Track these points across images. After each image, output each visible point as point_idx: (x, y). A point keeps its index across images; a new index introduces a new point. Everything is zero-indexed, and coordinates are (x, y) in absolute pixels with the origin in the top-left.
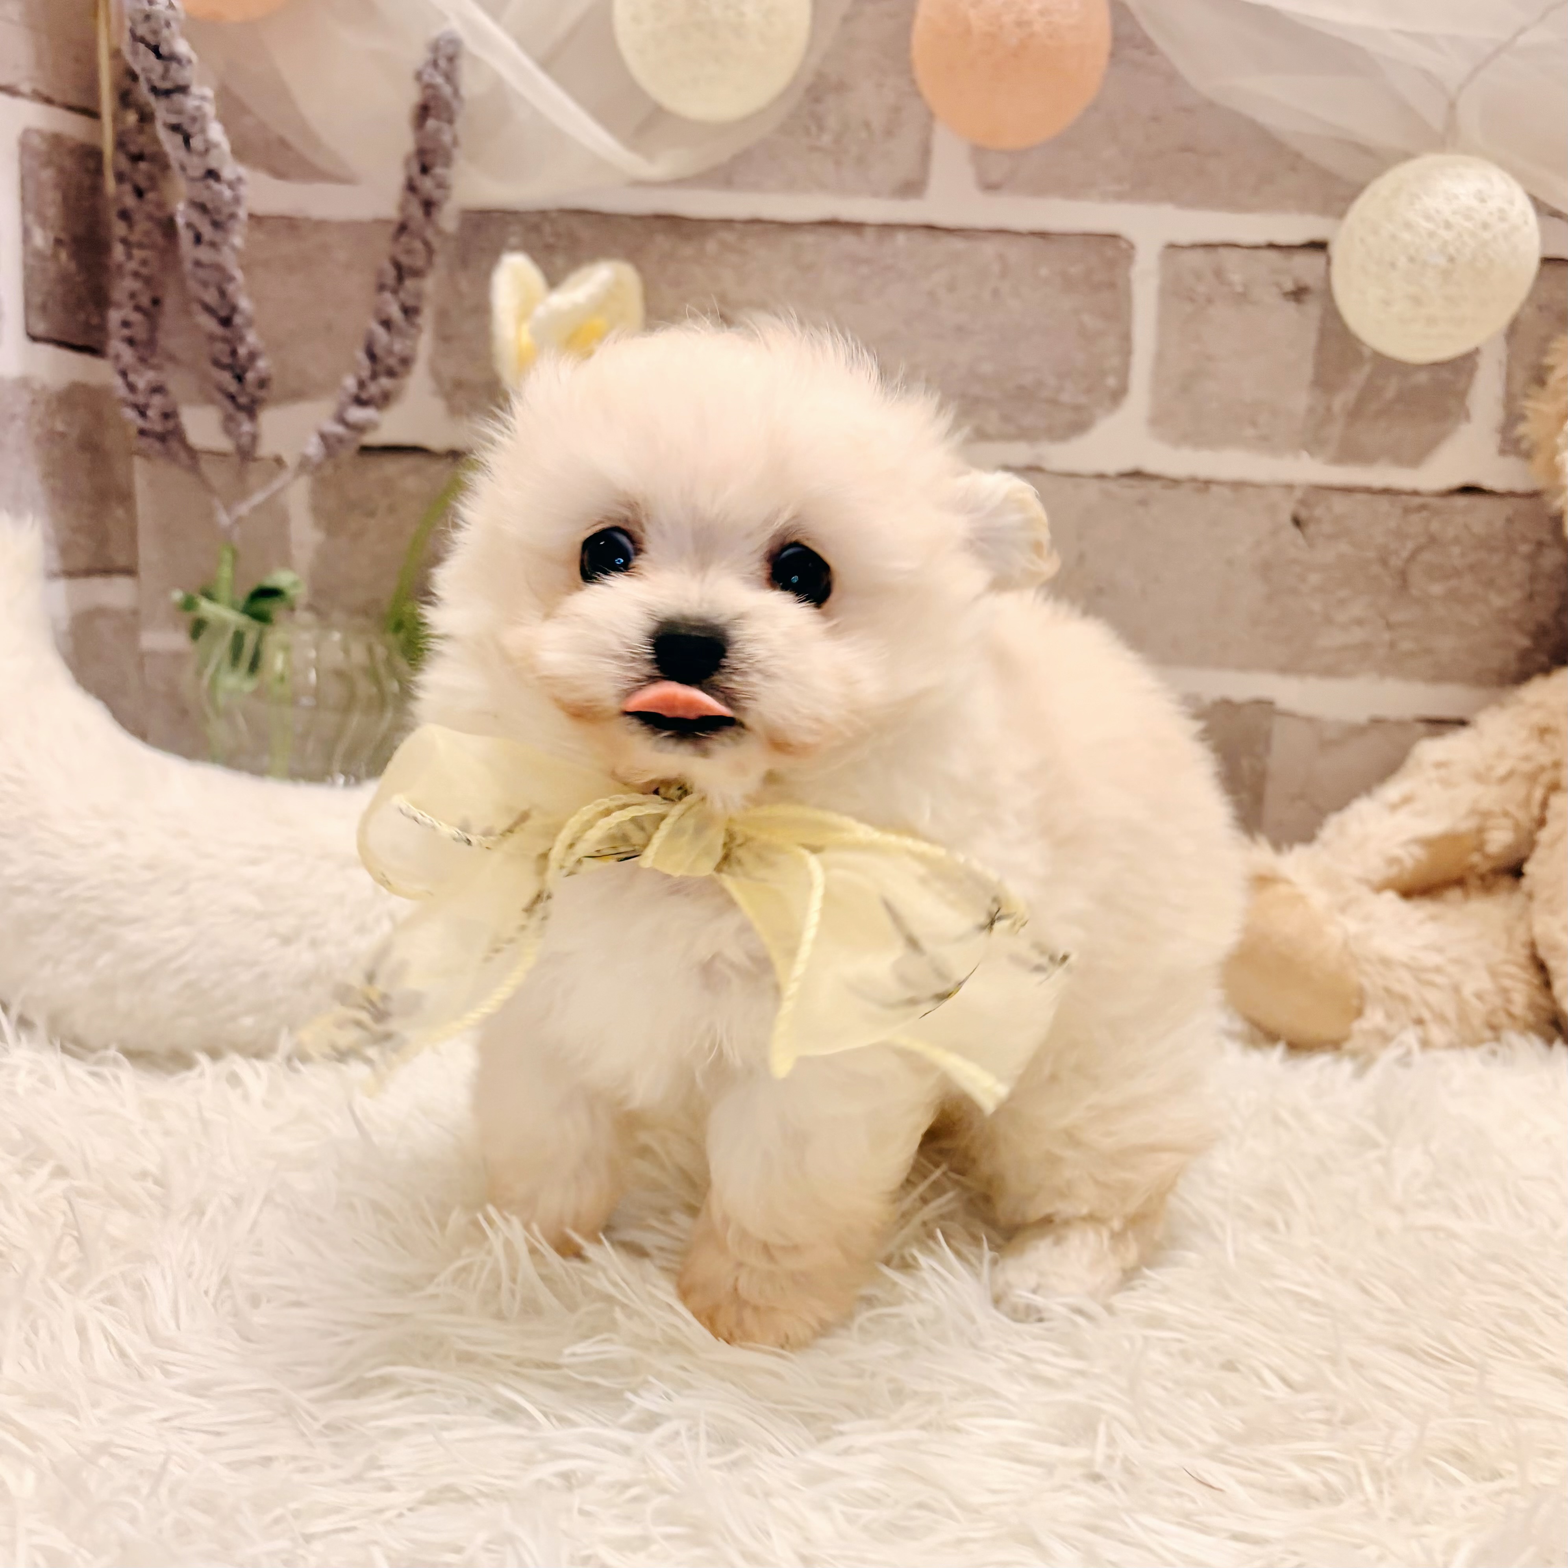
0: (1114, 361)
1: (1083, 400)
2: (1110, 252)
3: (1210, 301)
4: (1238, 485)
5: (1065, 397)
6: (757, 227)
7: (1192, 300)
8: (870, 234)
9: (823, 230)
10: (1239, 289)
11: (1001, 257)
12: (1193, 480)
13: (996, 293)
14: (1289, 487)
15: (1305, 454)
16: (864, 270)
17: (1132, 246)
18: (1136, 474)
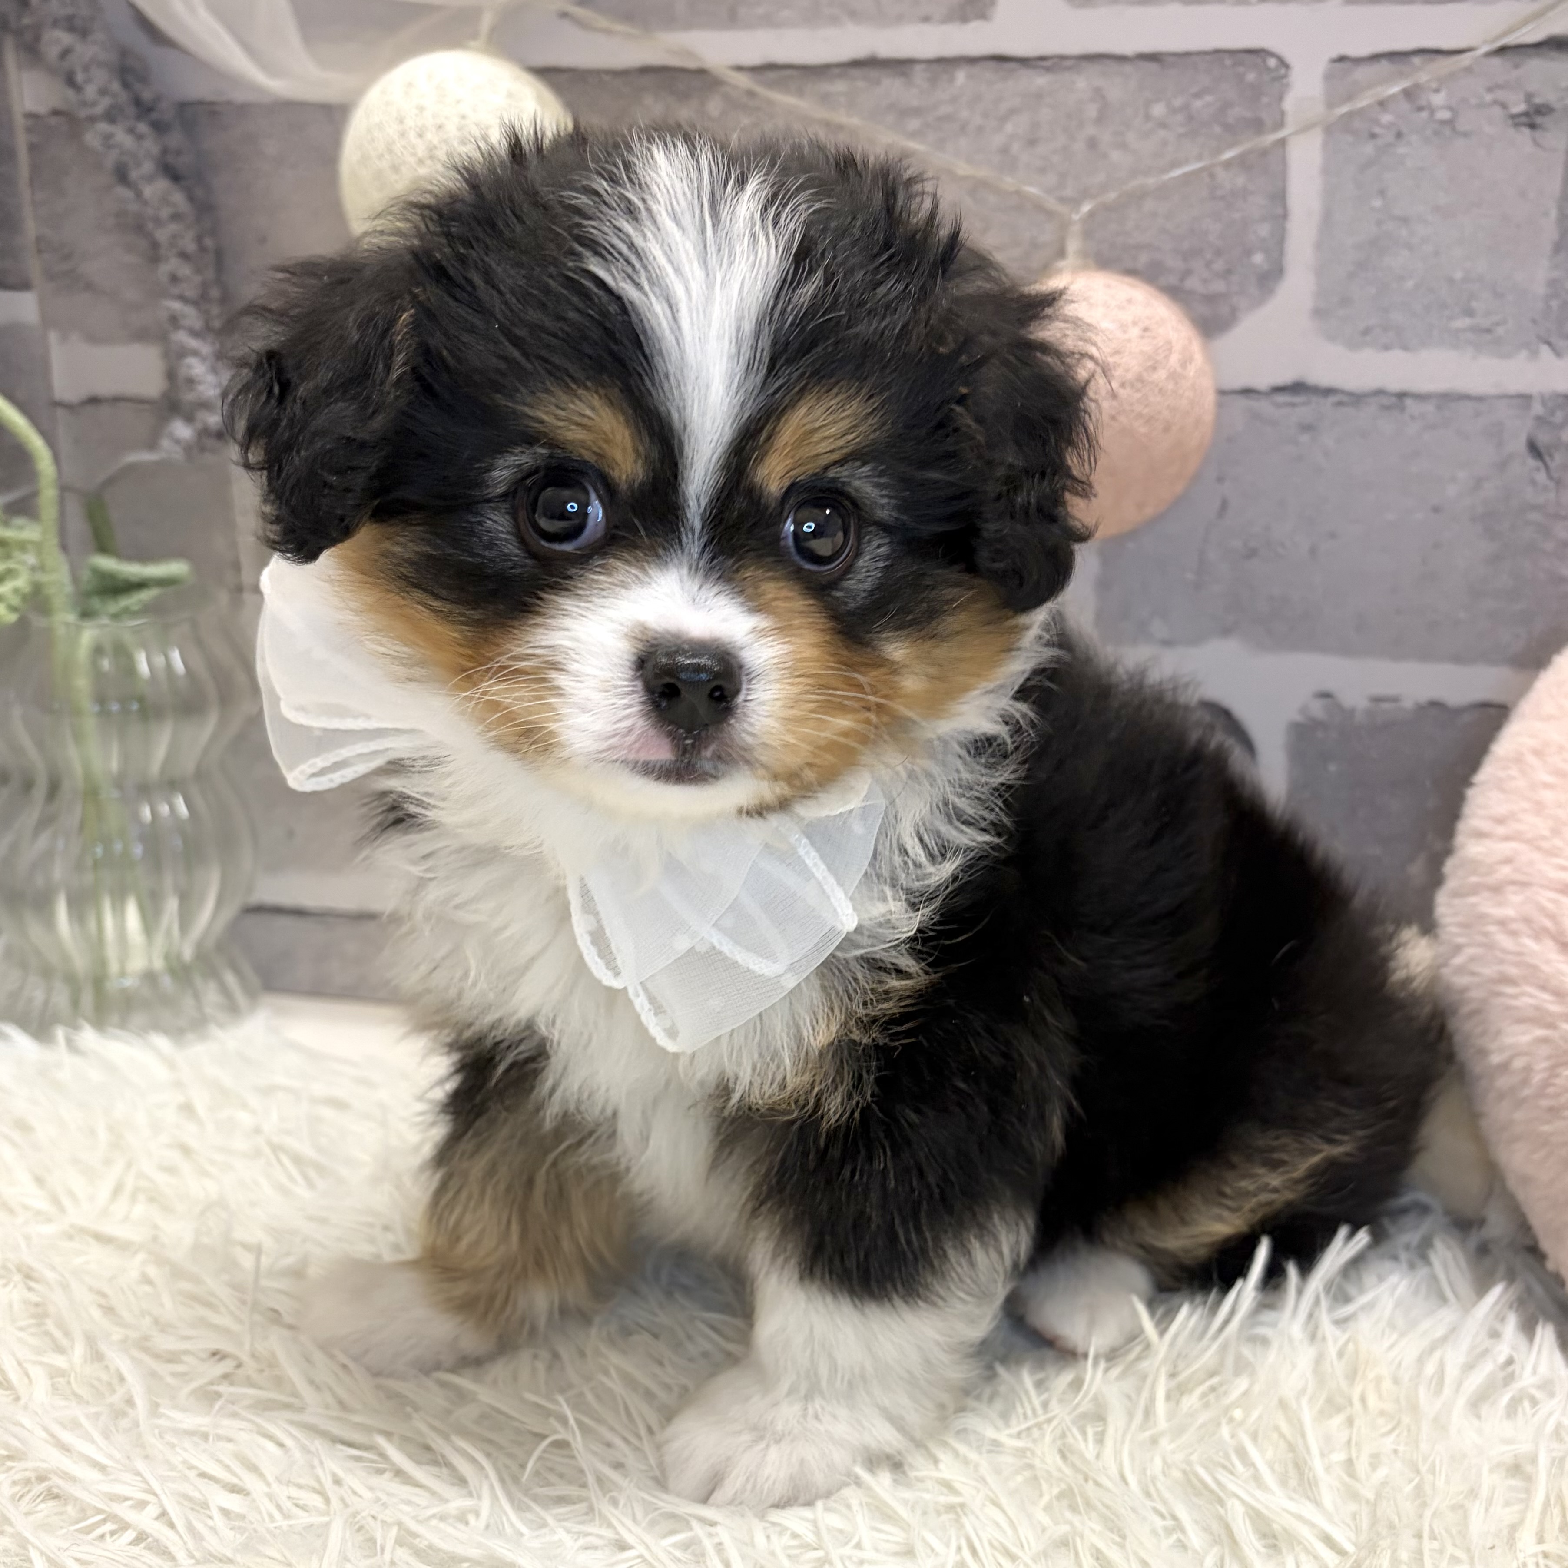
0: (1264, 230)
1: (1219, 286)
2: (1251, 77)
3: (1399, 135)
4: (1447, 398)
5: (1192, 283)
6: (771, 75)
7: (1373, 136)
8: (919, 74)
9: (855, 72)
10: (1445, 115)
11: (1098, 94)
12: (1379, 392)
13: (1092, 144)
14: (1525, 399)
15: (1545, 350)
16: (914, 124)
17: (1283, 63)
18: (1298, 388)
